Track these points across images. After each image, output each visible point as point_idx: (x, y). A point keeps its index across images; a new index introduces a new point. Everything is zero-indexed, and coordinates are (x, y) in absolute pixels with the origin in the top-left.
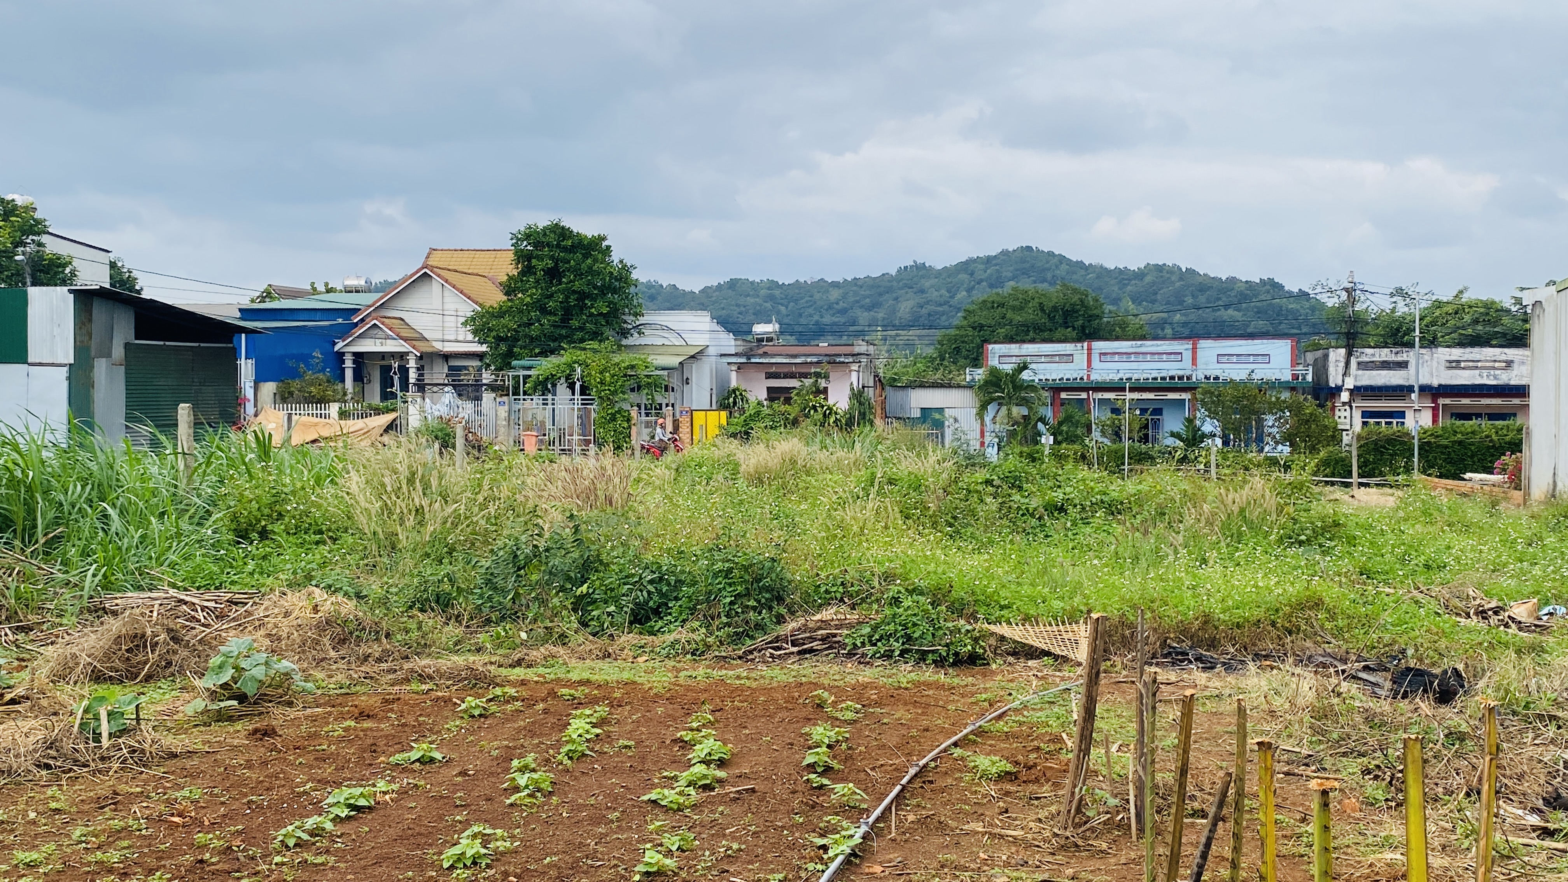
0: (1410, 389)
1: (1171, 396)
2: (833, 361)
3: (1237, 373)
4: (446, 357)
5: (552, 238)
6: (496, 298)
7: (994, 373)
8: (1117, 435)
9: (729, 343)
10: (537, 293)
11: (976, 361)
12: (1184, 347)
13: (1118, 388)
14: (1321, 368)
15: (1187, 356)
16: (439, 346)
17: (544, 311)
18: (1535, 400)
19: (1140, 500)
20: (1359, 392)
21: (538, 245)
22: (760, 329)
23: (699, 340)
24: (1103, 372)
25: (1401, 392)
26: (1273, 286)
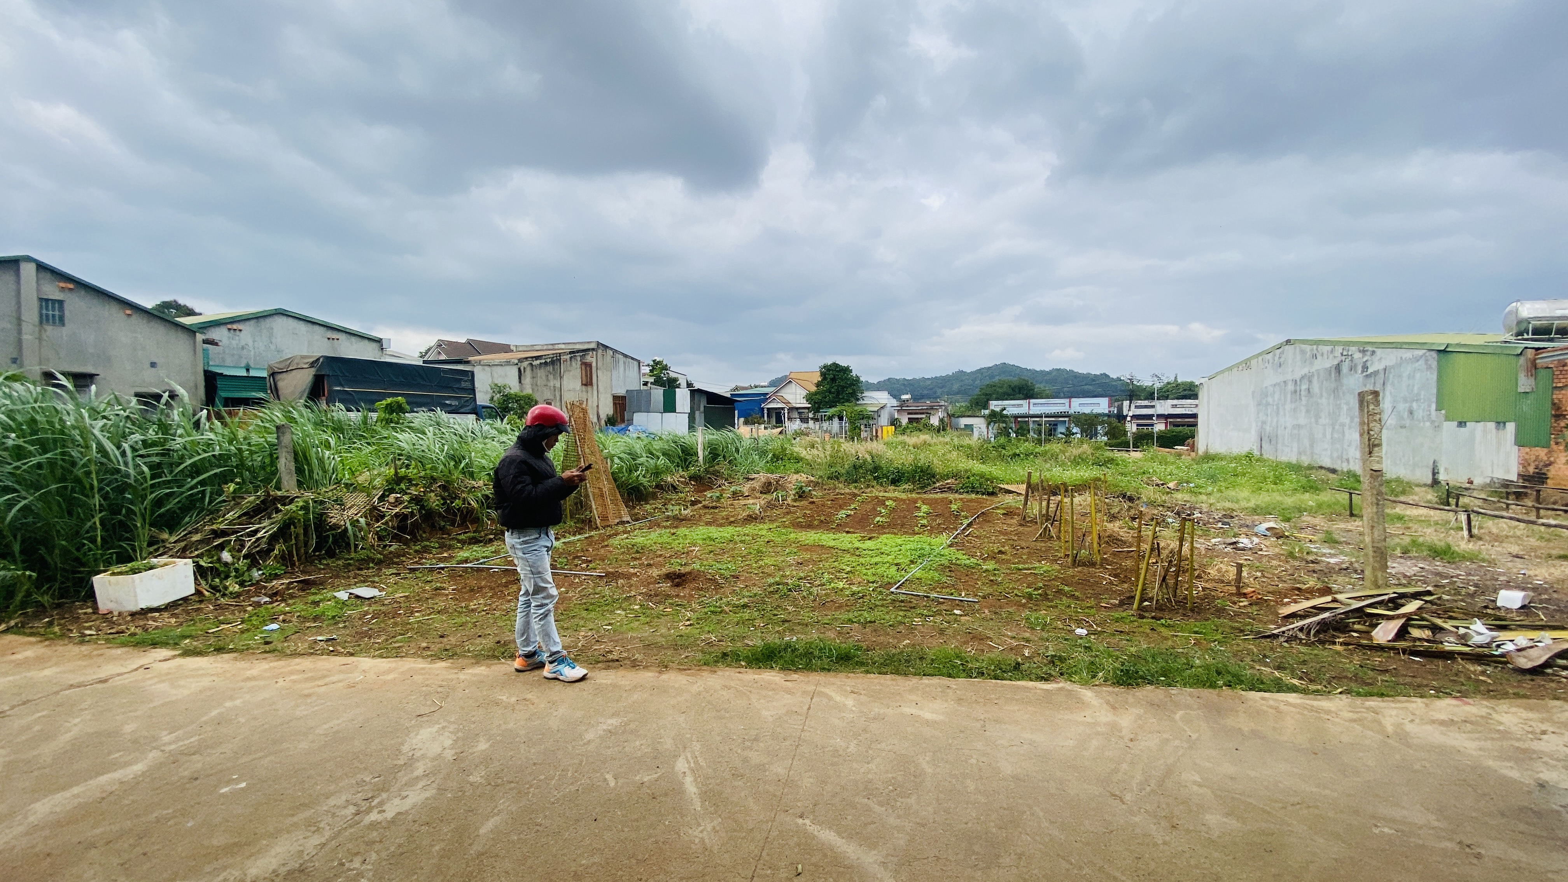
0: (1153, 415)
1: (1061, 419)
2: (932, 408)
3: (1087, 410)
4: (797, 409)
5: (833, 368)
6: (814, 389)
7: (993, 411)
8: (1040, 433)
9: (895, 402)
10: (828, 386)
11: (986, 407)
12: (1066, 401)
13: (1040, 416)
14: (1120, 408)
15: (1067, 404)
16: (795, 405)
17: (830, 392)
18: (1200, 421)
19: (1046, 452)
20: (1134, 417)
21: (829, 370)
22: (904, 397)
23: (884, 402)
24: (1035, 410)
25: (1150, 417)
26: (1106, 376)
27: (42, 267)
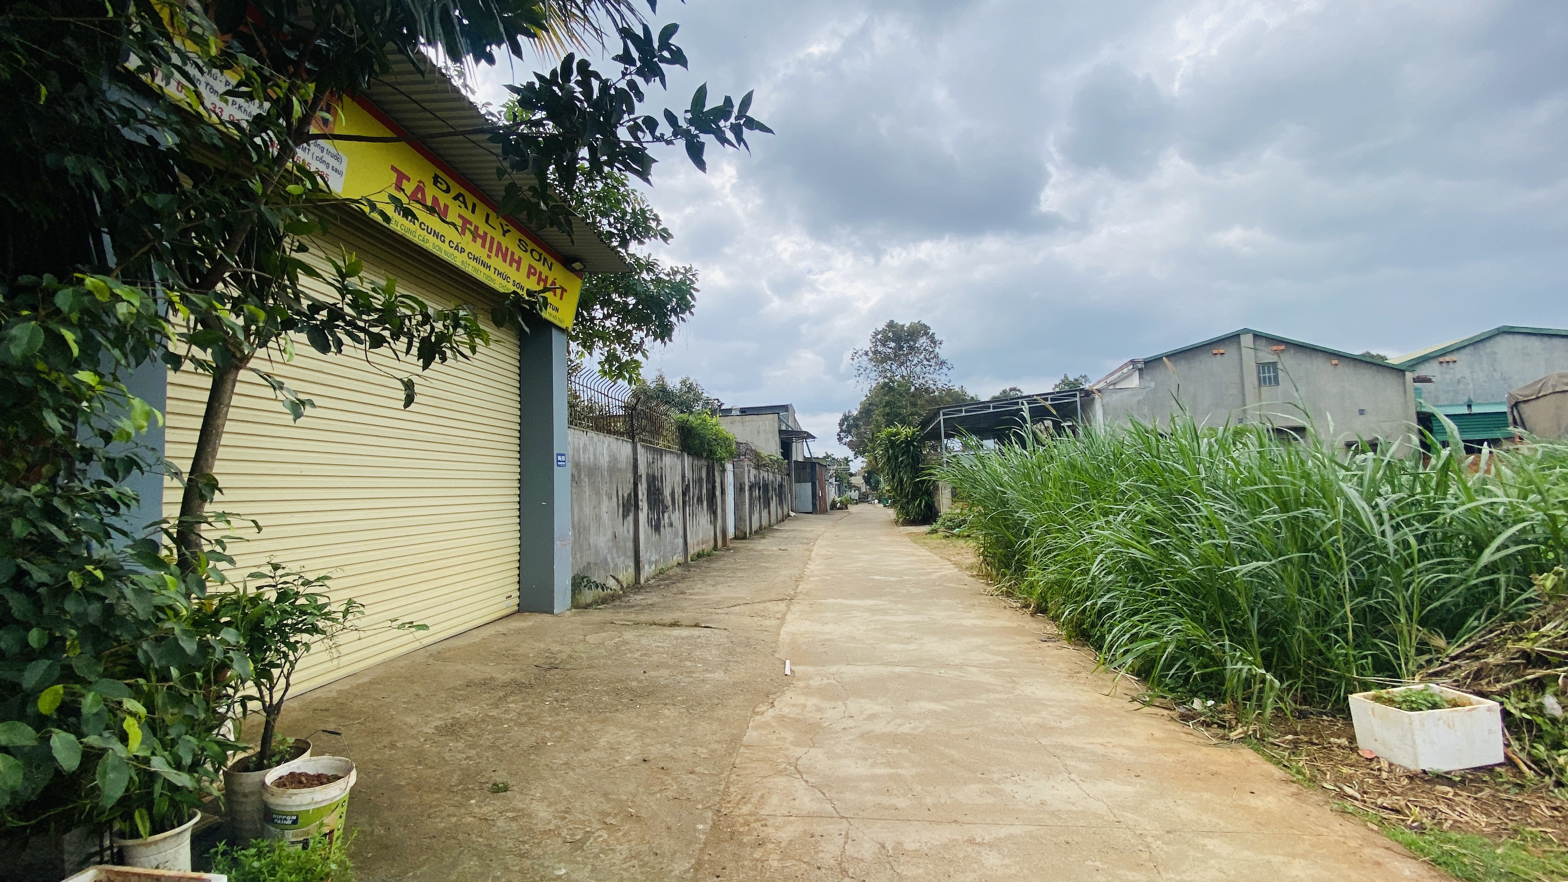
27: (1257, 336)
